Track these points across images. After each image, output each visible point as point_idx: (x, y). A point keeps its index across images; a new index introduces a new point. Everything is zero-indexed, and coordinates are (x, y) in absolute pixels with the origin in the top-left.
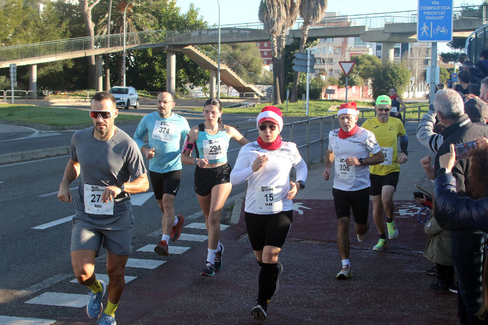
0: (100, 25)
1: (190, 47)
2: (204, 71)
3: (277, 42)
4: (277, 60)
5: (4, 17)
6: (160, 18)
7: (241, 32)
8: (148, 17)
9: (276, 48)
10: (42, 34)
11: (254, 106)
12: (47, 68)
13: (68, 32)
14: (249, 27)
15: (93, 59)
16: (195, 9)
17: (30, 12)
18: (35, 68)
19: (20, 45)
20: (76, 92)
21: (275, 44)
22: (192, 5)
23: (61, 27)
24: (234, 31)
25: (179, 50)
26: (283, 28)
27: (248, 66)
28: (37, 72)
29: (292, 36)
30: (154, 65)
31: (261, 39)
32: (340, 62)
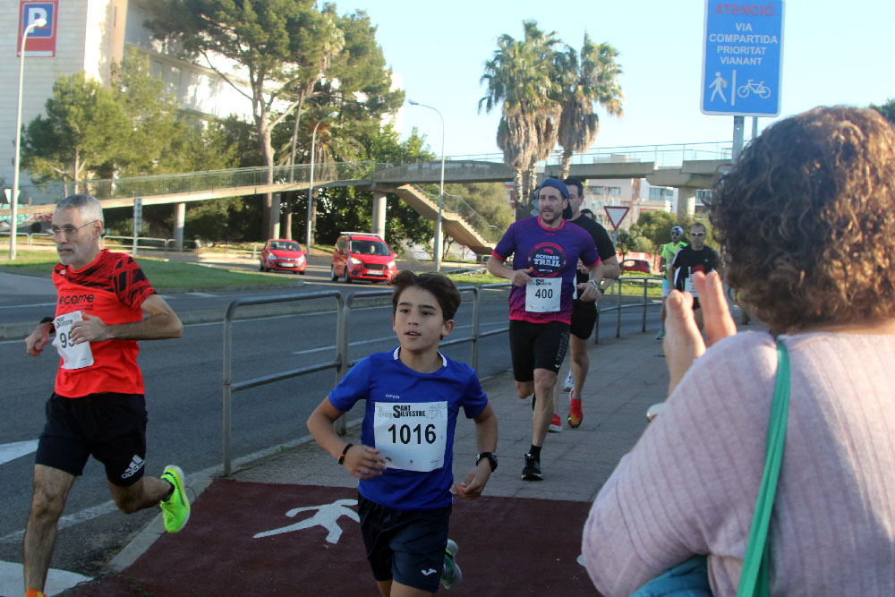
0: (282, 153)
1: (408, 187)
2: (427, 223)
3: (524, 180)
4: (522, 207)
5: (144, 134)
6: (368, 145)
7: (477, 166)
8: (351, 143)
9: (521, 188)
10: (199, 162)
11: (484, 272)
12: (200, 209)
13: (236, 160)
14: (488, 161)
15: (270, 198)
16: (420, 135)
17: (182, 130)
18: (182, 208)
19: (166, 175)
20: (242, 245)
21: (520, 182)
22: (415, 129)
23: (227, 153)
24: (468, 165)
25: (390, 191)
26: (533, 160)
27: (491, 218)
28: (186, 214)
29: (548, 174)
30: (357, 210)
31: (504, 177)
32: (605, 208)
